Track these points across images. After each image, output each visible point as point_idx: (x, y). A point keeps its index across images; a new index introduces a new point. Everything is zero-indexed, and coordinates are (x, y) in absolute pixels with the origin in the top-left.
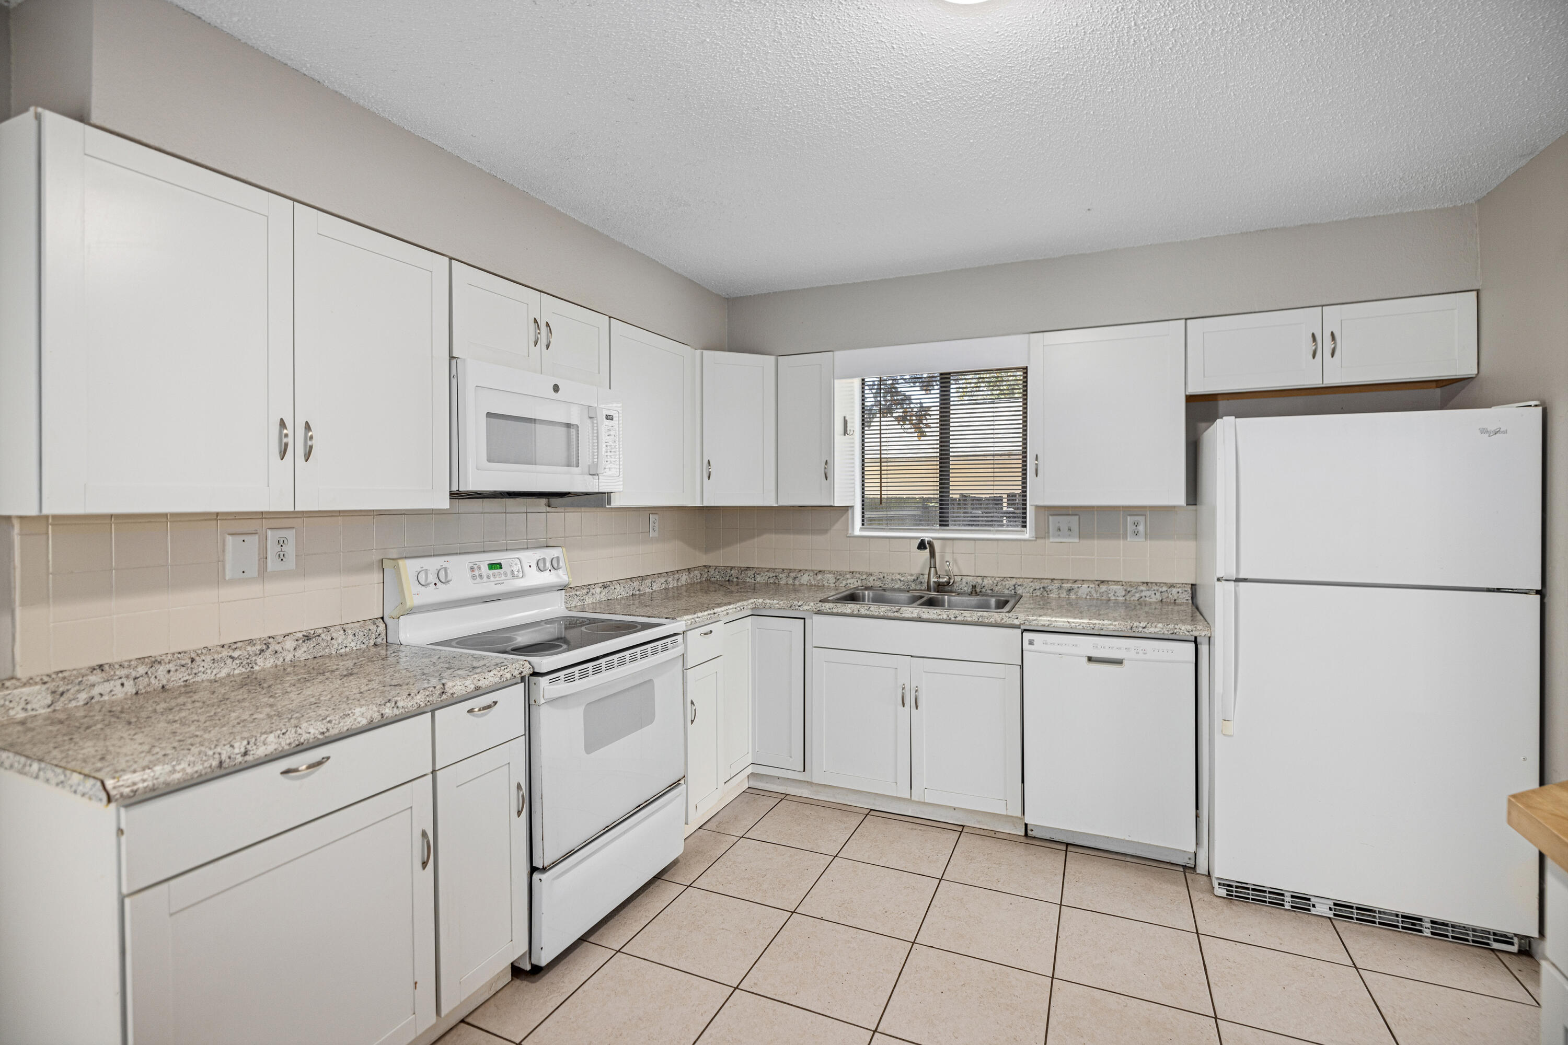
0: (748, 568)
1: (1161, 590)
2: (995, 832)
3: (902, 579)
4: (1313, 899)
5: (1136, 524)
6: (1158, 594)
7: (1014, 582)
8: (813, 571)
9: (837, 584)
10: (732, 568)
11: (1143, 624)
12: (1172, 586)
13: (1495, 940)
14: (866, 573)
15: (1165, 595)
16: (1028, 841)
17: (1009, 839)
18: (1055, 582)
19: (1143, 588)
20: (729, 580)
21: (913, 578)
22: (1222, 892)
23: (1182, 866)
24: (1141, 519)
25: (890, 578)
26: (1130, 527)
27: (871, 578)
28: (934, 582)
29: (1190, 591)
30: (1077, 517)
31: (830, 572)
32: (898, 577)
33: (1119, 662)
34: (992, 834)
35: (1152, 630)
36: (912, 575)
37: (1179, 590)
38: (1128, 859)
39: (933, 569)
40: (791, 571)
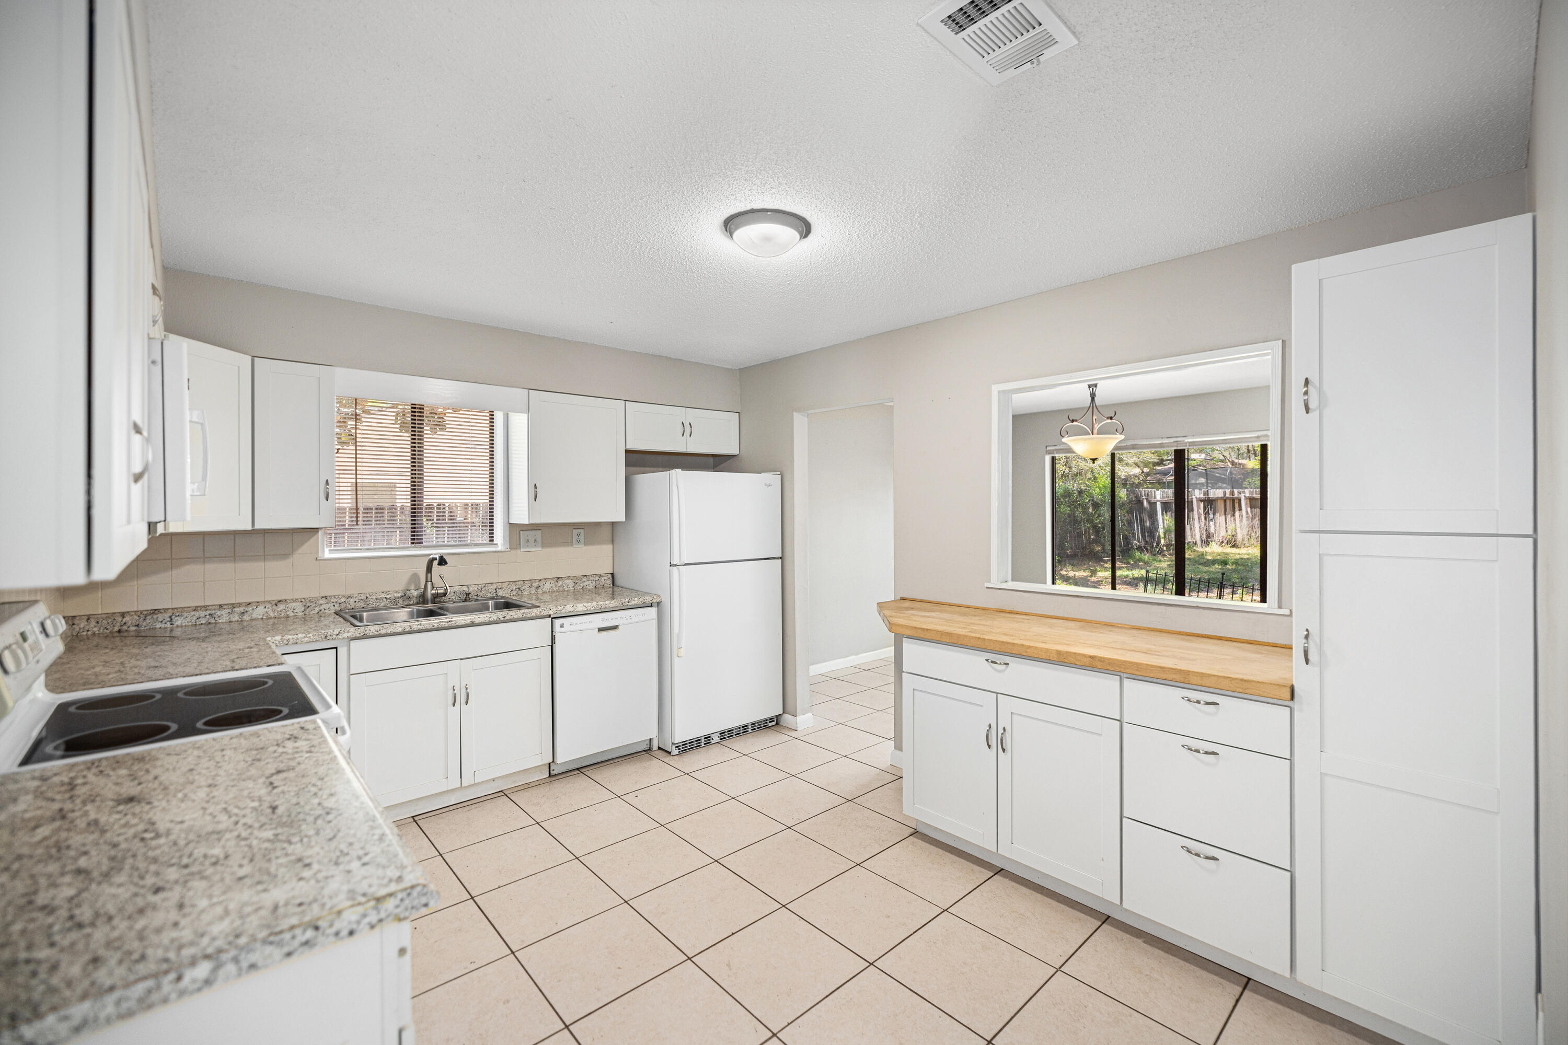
0: (154, 611)
1: (595, 579)
2: (529, 784)
3: (388, 597)
4: (712, 735)
5: (578, 535)
6: (594, 582)
7: (495, 586)
8: (269, 602)
9: (307, 612)
10: (123, 615)
11: (627, 600)
12: (601, 576)
13: (770, 722)
14: (344, 596)
15: (598, 582)
16: (554, 779)
17: (539, 783)
18: (526, 582)
19: (584, 579)
20: (119, 631)
21: (400, 594)
22: (675, 752)
23: (644, 751)
24: (582, 531)
25: (375, 597)
26: (575, 538)
27: (352, 601)
28: (432, 594)
29: (611, 578)
30: (540, 531)
31: (296, 601)
32: (383, 595)
33: (615, 627)
34: (527, 786)
35: (633, 603)
36: (397, 592)
37: (605, 578)
38: (617, 760)
39: (429, 584)
40: (233, 606)
